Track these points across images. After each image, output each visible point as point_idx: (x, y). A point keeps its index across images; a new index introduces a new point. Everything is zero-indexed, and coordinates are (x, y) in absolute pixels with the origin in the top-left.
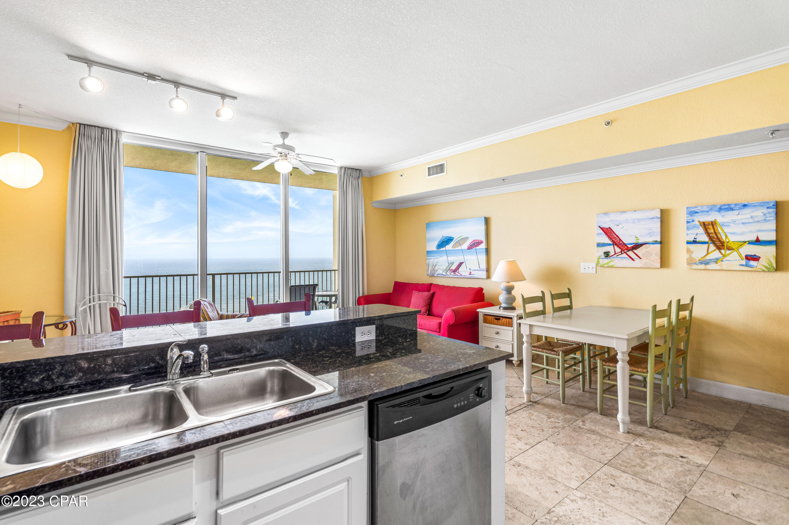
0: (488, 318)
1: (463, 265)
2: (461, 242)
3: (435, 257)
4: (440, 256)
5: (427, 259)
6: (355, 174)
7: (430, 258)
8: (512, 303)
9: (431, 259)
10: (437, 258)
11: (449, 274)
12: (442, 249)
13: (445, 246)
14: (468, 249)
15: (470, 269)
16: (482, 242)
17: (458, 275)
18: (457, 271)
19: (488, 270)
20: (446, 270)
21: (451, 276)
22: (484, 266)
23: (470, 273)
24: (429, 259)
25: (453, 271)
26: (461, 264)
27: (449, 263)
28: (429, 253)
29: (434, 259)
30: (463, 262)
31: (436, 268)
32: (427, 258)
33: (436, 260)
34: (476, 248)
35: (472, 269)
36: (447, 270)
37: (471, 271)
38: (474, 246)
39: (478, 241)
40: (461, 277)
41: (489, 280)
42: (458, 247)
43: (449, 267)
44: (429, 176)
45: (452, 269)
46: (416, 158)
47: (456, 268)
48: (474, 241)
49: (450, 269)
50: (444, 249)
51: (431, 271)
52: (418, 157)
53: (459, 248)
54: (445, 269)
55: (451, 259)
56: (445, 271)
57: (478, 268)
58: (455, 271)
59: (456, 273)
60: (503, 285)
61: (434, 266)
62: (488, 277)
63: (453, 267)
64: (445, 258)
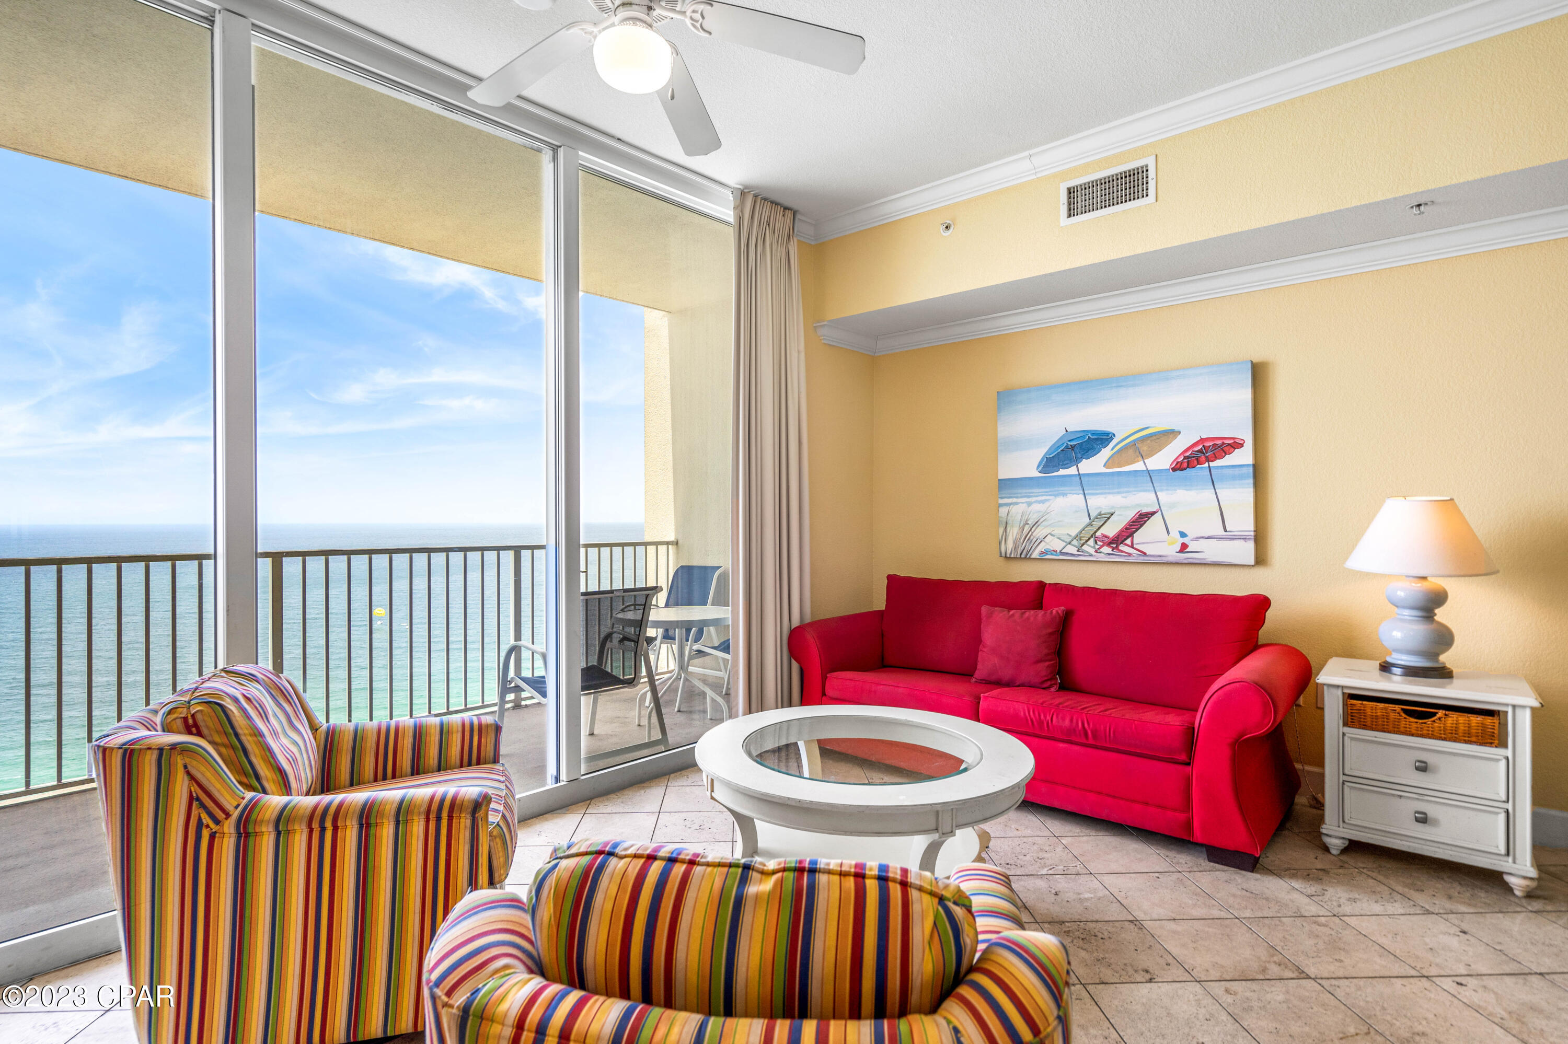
0: (1369, 711)
1: (1154, 524)
2: (1144, 448)
3: (1034, 499)
4: (1056, 496)
5: (1000, 505)
6: (782, 222)
7: (1015, 500)
8: (1438, 655)
9: (1016, 503)
10: (1043, 502)
11: (1092, 551)
12: (1062, 472)
13: (1077, 461)
14: (1174, 469)
15: (1183, 535)
16: (1237, 445)
17: (1130, 555)
18: (1128, 542)
19: (1260, 538)
20: (1078, 536)
21: (1101, 557)
22: (1243, 521)
23: (1184, 547)
24: (1009, 504)
25: (1106, 540)
26: (1142, 519)
27: (1093, 515)
28: (1007, 485)
29: (1029, 504)
30: (1153, 513)
31: (1039, 533)
32: (1001, 501)
33: (1036, 507)
34: (1212, 464)
35: (1191, 534)
36: (1081, 539)
37: (1185, 540)
38: (1203, 458)
39: (1219, 442)
40: (1142, 559)
41: (1260, 572)
42: (1132, 462)
43: (1091, 530)
44: (1070, 216)
45: (1105, 536)
46: (1026, 153)
47: (1122, 531)
48: (1202, 440)
49: (1098, 534)
50: (1072, 470)
51: (1016, 543)
52: (1032, 152)
53: (1139, 466)
54: (1074, 534)
55: (1100, 502)
56: (1075, 542)
57: (1221, 532)
58: (1116, 541)
59: (1122, 547)
60: (1406, 590)
61: (1027, 528)
62: (1261, 560)
63: (1111, 530)
64: (1075, 499)
